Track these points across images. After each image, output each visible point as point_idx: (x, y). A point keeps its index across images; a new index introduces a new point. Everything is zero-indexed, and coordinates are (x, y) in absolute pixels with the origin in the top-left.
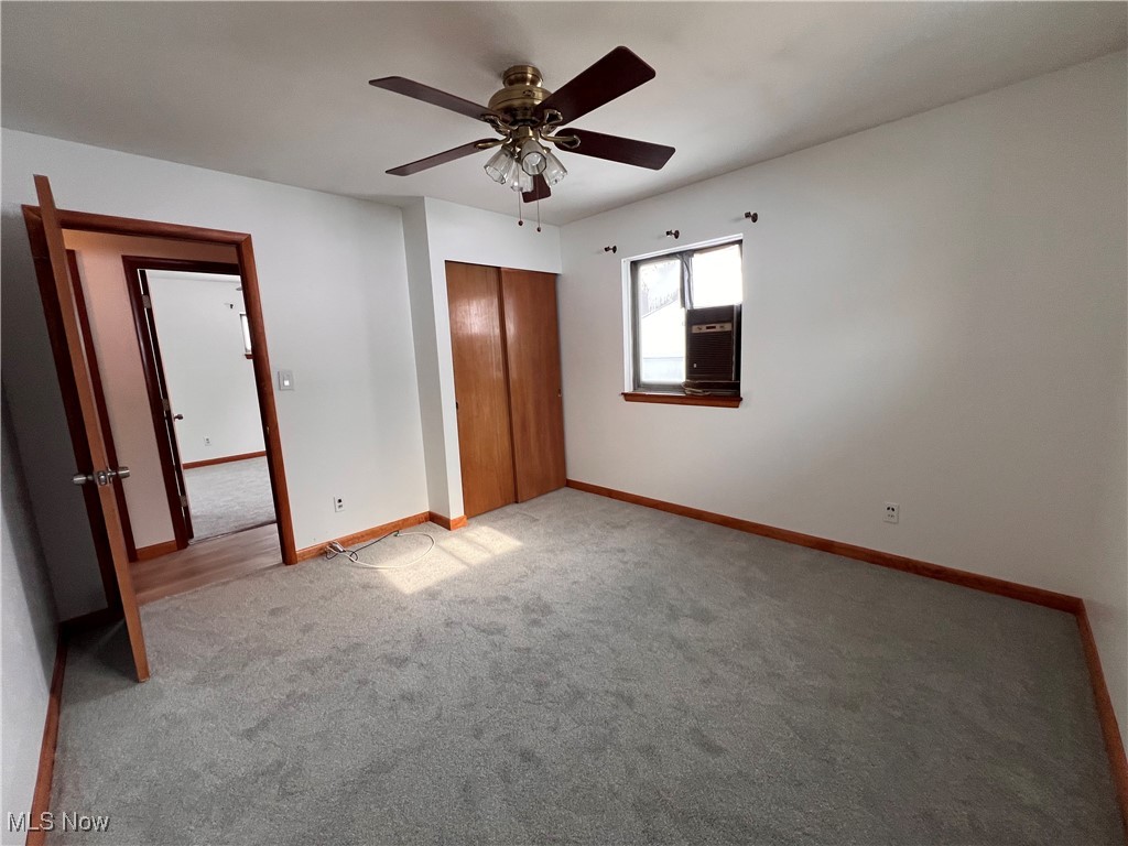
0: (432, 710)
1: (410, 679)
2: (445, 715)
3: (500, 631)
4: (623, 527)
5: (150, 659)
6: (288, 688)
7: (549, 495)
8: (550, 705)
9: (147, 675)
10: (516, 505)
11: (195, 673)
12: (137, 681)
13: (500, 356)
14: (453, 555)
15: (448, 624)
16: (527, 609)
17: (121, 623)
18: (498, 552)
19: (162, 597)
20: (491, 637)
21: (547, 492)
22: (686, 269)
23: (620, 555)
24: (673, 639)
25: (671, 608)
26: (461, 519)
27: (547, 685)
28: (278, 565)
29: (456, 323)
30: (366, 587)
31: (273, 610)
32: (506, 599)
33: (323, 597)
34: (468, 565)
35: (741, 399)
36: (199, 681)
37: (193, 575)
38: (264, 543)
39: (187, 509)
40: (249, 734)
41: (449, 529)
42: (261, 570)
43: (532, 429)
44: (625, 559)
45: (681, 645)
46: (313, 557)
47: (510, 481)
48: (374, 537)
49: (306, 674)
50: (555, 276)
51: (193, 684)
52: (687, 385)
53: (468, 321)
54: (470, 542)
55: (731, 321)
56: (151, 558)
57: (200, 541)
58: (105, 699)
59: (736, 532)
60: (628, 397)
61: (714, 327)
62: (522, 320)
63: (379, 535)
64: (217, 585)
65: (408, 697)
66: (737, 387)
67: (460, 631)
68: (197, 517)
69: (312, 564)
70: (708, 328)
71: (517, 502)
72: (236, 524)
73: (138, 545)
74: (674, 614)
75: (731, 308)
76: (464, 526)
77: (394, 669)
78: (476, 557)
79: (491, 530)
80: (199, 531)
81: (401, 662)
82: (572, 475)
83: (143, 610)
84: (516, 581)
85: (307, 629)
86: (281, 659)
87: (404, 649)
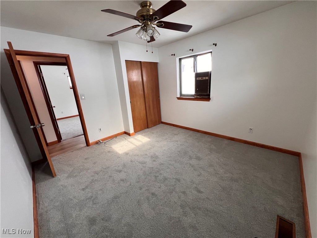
0: (129, 183)
1: (123, 175)
2: (132, 184)
3: (145, 163)
4: (177, 135)
5: (56, 171)
6: (92, 178)
7: (157, 126)
8: (158, 182)
9: (56, 175)
10: (148, 129)
11: (68, 175)
12: (53, 177)
13: (142, 87)
14: (132, 143)
15: (131, 161)
16: (152, 157)
17: (47, 162)
18: (144, 142)
19: (56, 155)
20: (143, 165)
21: (156, 125)
22: (195, 60)
23: (176, 142)
24: (190, 164)
25: (190, 156)
26: (133, 133)
27: (158, 176)
28: (85, 147)
29: (129, 78)
30: (109, 152)
31: (85, 158)
32: (146, 155)
33: (98, 155)
34: (136, 146)
35: (210, 99)
36: (69, 177)
37: (63, 149)
38: (81, 140)
39: (59, 132)
40: (83, 189)
41: (130, 136)
42: (81, 148)
43: (152, 108)
44: (178, 143)
45: (193, 166)
46: (94, 144)
47: (146, 123)
48: (110, 138)
49: (96, 175)
50: (157, 63)
51: (67, 177)
52: (195, 95)
53: (132, 78)
54: (136, 139)
55: (208, 76)
56: (52, 145)
57: (64, 140)
58: (46, 181)
59: (208, 135)
60: (178, 98)
61: (203, 78)
62: (148, 77)
63: (111, 138)
64: (70, 152)
65: (122, 180)
66: (209, 95)
67: (134, 163)
68: (62, 134)
69: (94, 146)
70: (201, 78)
71: (148, 128)
72: (73, 135)
73: (48, 142)
74: (191, 158)
75: (208, 72)
76: (134, 135)
77: (118, 173)
78: (138, 143)
79: (141, 136)
80: (63, 137)
81: (120, 171)
82: (163, 120)
83: (52, 159)
84: (149, 150)
85: (95, 163)
86: (89, 171)
87: (120, 168)
